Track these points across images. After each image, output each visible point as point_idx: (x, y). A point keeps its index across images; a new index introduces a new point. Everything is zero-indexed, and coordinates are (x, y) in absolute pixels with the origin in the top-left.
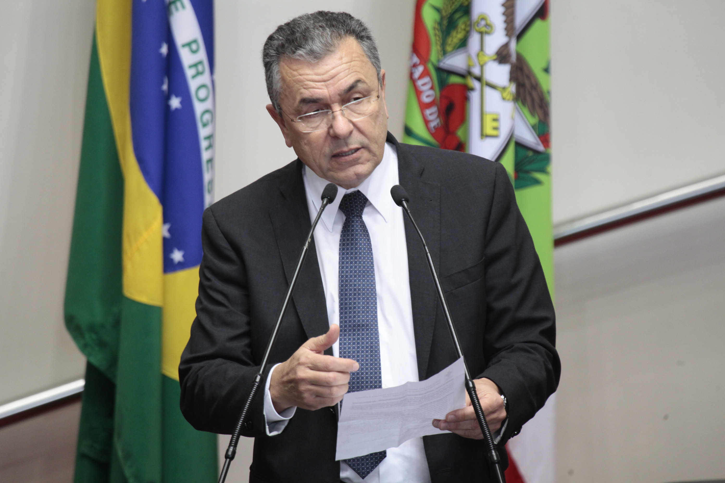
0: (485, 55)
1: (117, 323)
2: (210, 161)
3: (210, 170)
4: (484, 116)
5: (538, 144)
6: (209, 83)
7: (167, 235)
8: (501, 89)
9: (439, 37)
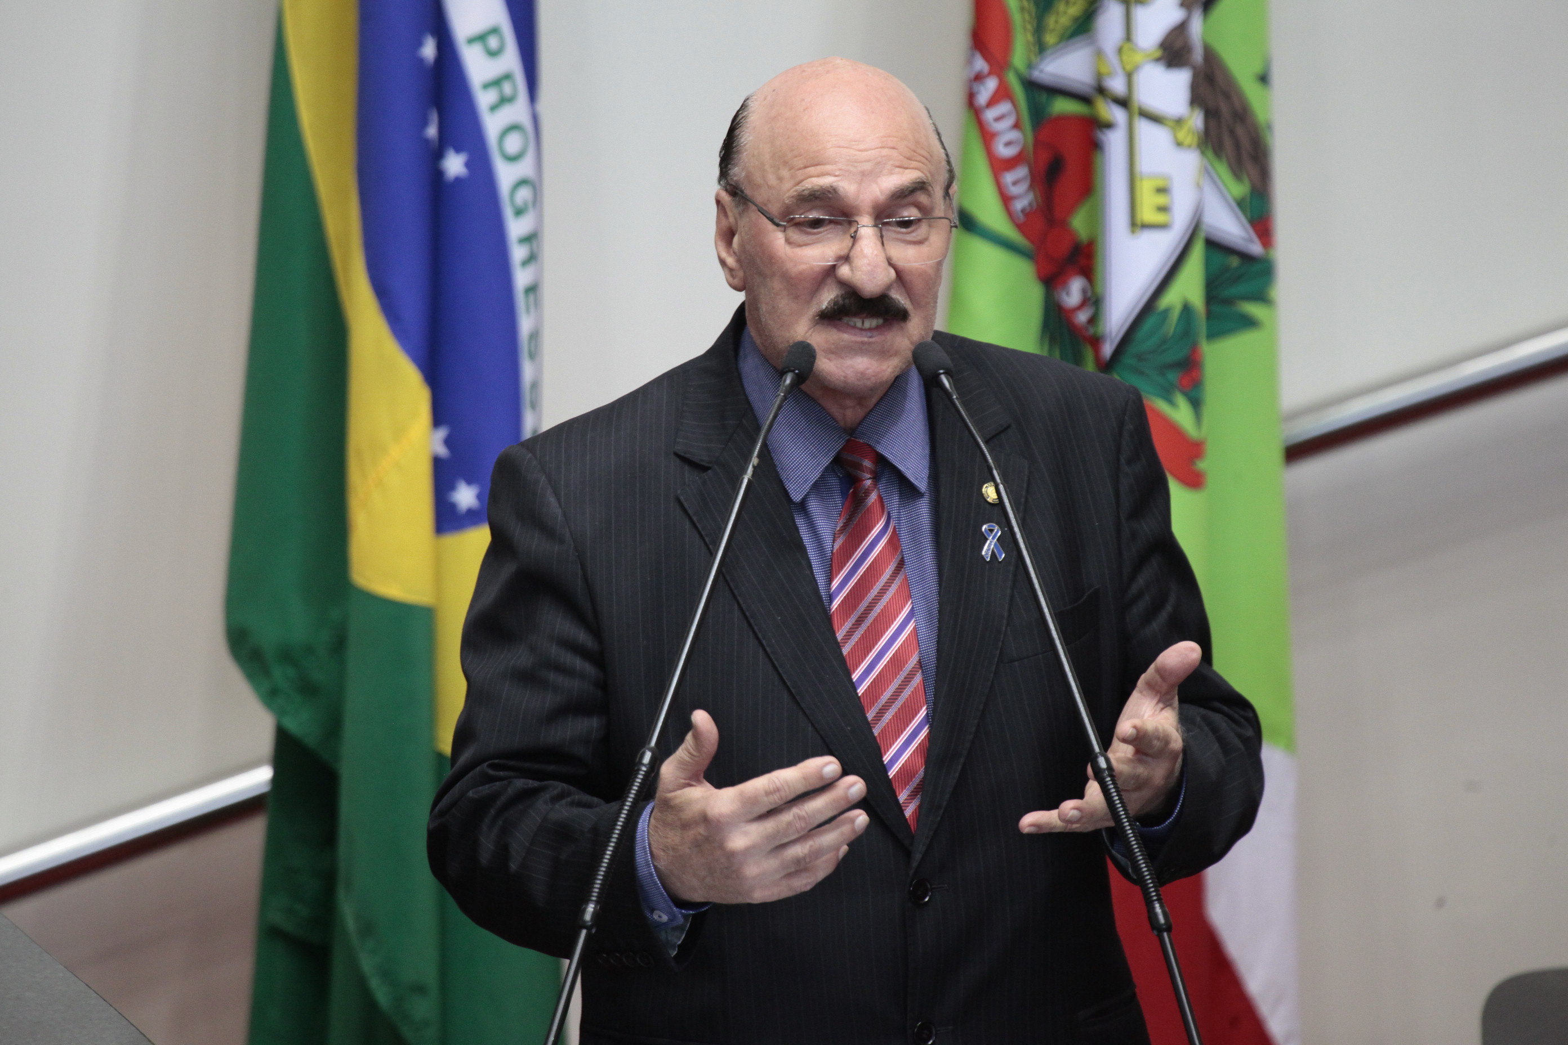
0: (1135, 49)
1: (339, 644)
2: (532, 289)
3: (532, 310)
4: (1138, 184)
5: (1251, 241)
6: (525, 119)
7: (442, 451)
8: (1171, 124)
9: (1030, 14)
